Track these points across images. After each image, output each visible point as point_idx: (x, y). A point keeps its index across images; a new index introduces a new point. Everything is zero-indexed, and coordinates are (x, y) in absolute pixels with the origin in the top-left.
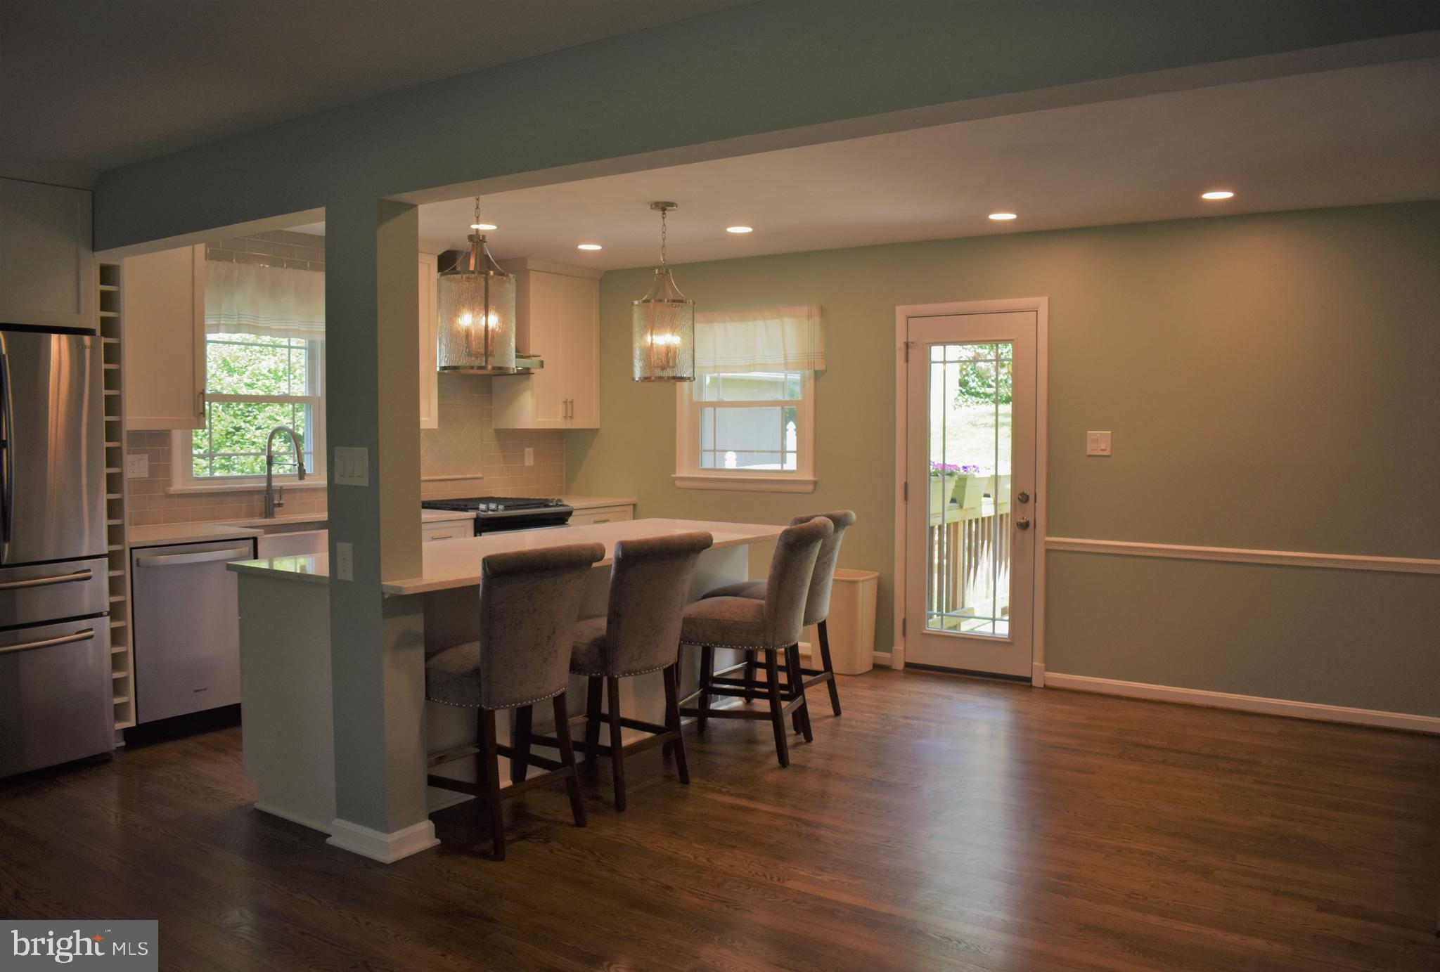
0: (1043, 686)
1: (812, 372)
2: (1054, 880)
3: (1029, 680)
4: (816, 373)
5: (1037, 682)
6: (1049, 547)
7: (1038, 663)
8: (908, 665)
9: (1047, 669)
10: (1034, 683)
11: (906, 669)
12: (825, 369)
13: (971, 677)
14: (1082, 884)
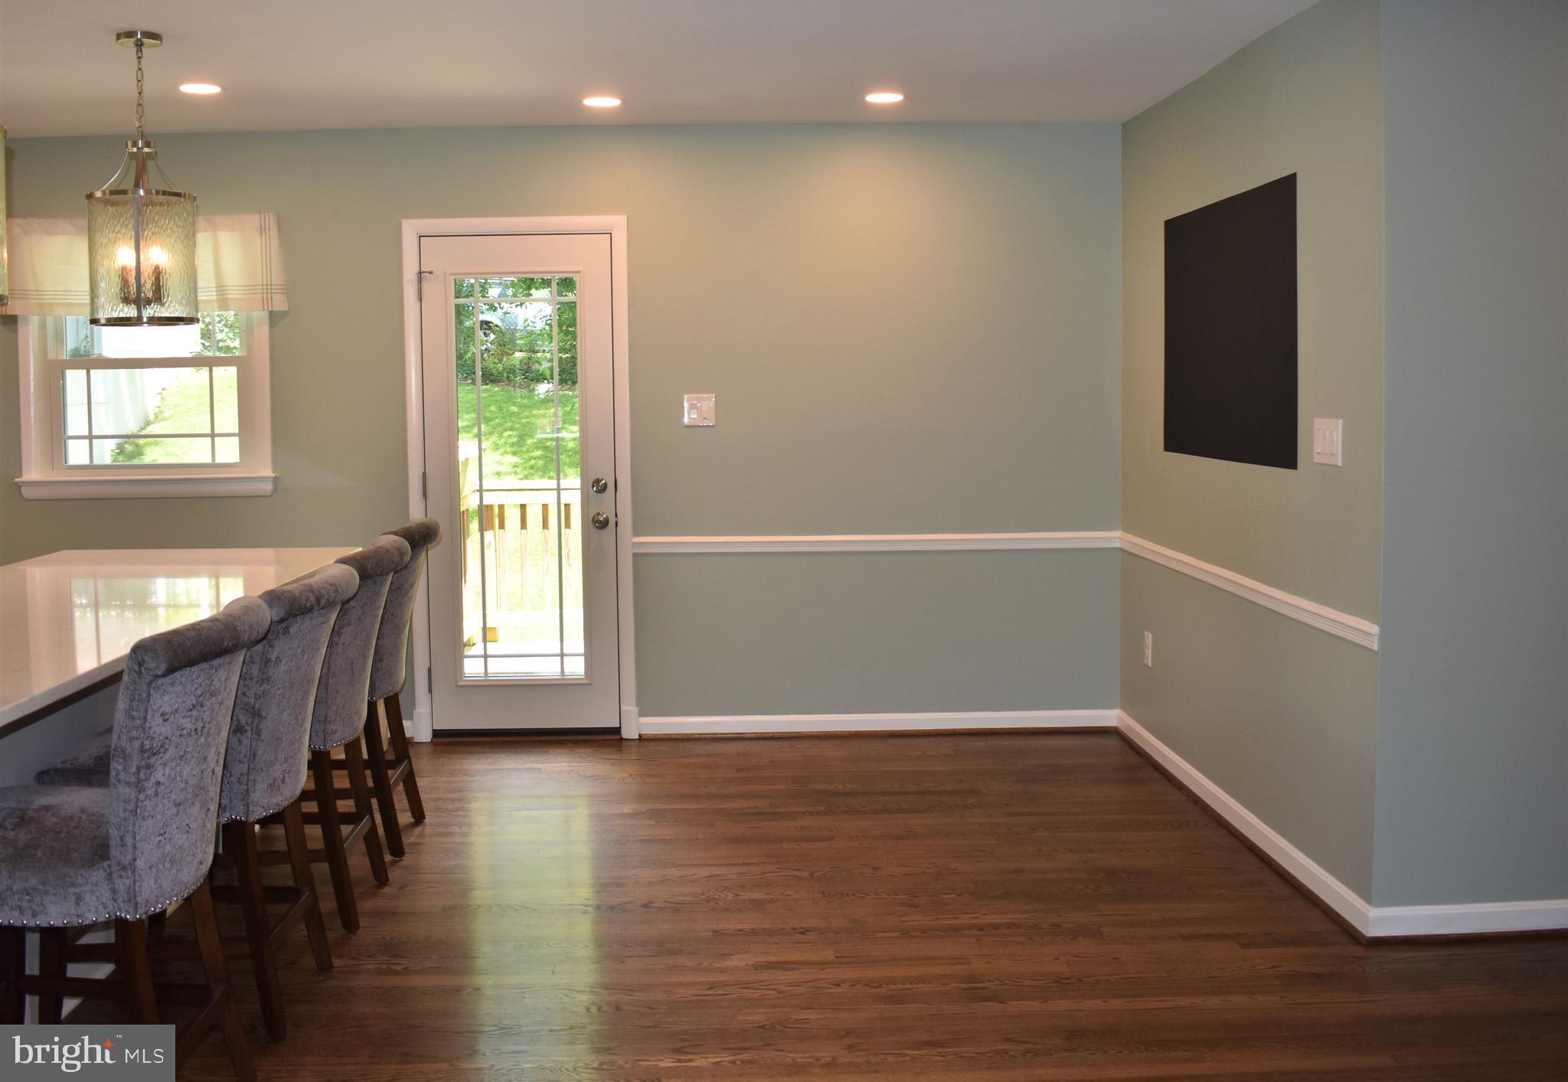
0: (638, 737)
1: (266, 314)
2: (964, 986)
3: (617, 731)
4: (272, 314)
5: (630, 732)
6: (637, 551)
7: (630, 708)
8: (437, 734)
9: (641, 714)
10: (625, 734)
11: (437, 740)
12: (287, 309)
13: (538, 738)
14: (997, 982)
